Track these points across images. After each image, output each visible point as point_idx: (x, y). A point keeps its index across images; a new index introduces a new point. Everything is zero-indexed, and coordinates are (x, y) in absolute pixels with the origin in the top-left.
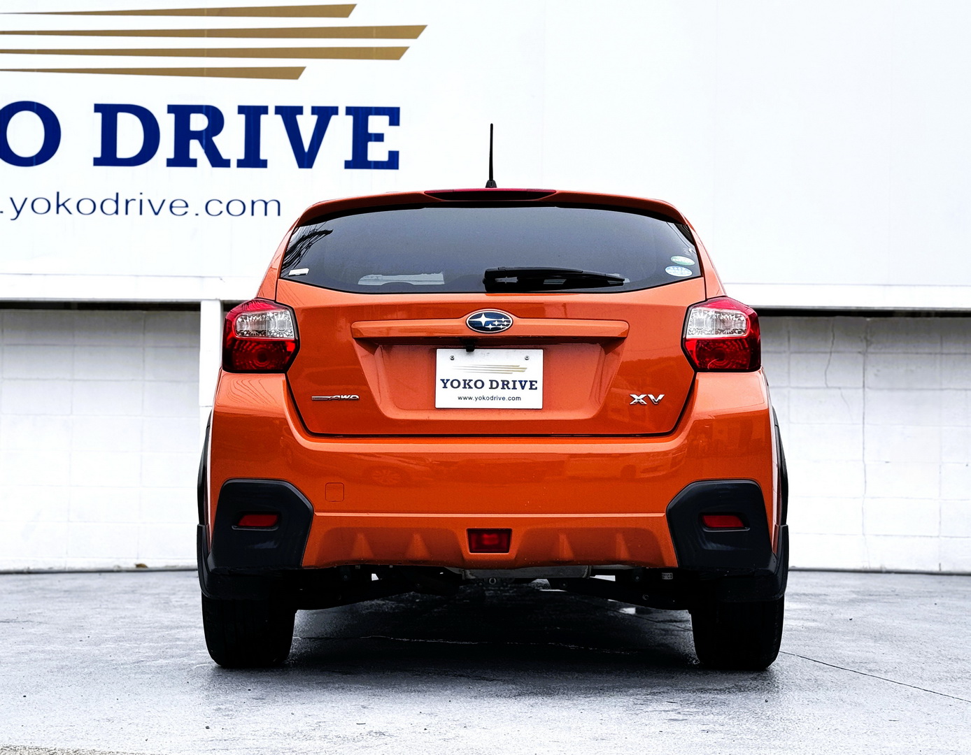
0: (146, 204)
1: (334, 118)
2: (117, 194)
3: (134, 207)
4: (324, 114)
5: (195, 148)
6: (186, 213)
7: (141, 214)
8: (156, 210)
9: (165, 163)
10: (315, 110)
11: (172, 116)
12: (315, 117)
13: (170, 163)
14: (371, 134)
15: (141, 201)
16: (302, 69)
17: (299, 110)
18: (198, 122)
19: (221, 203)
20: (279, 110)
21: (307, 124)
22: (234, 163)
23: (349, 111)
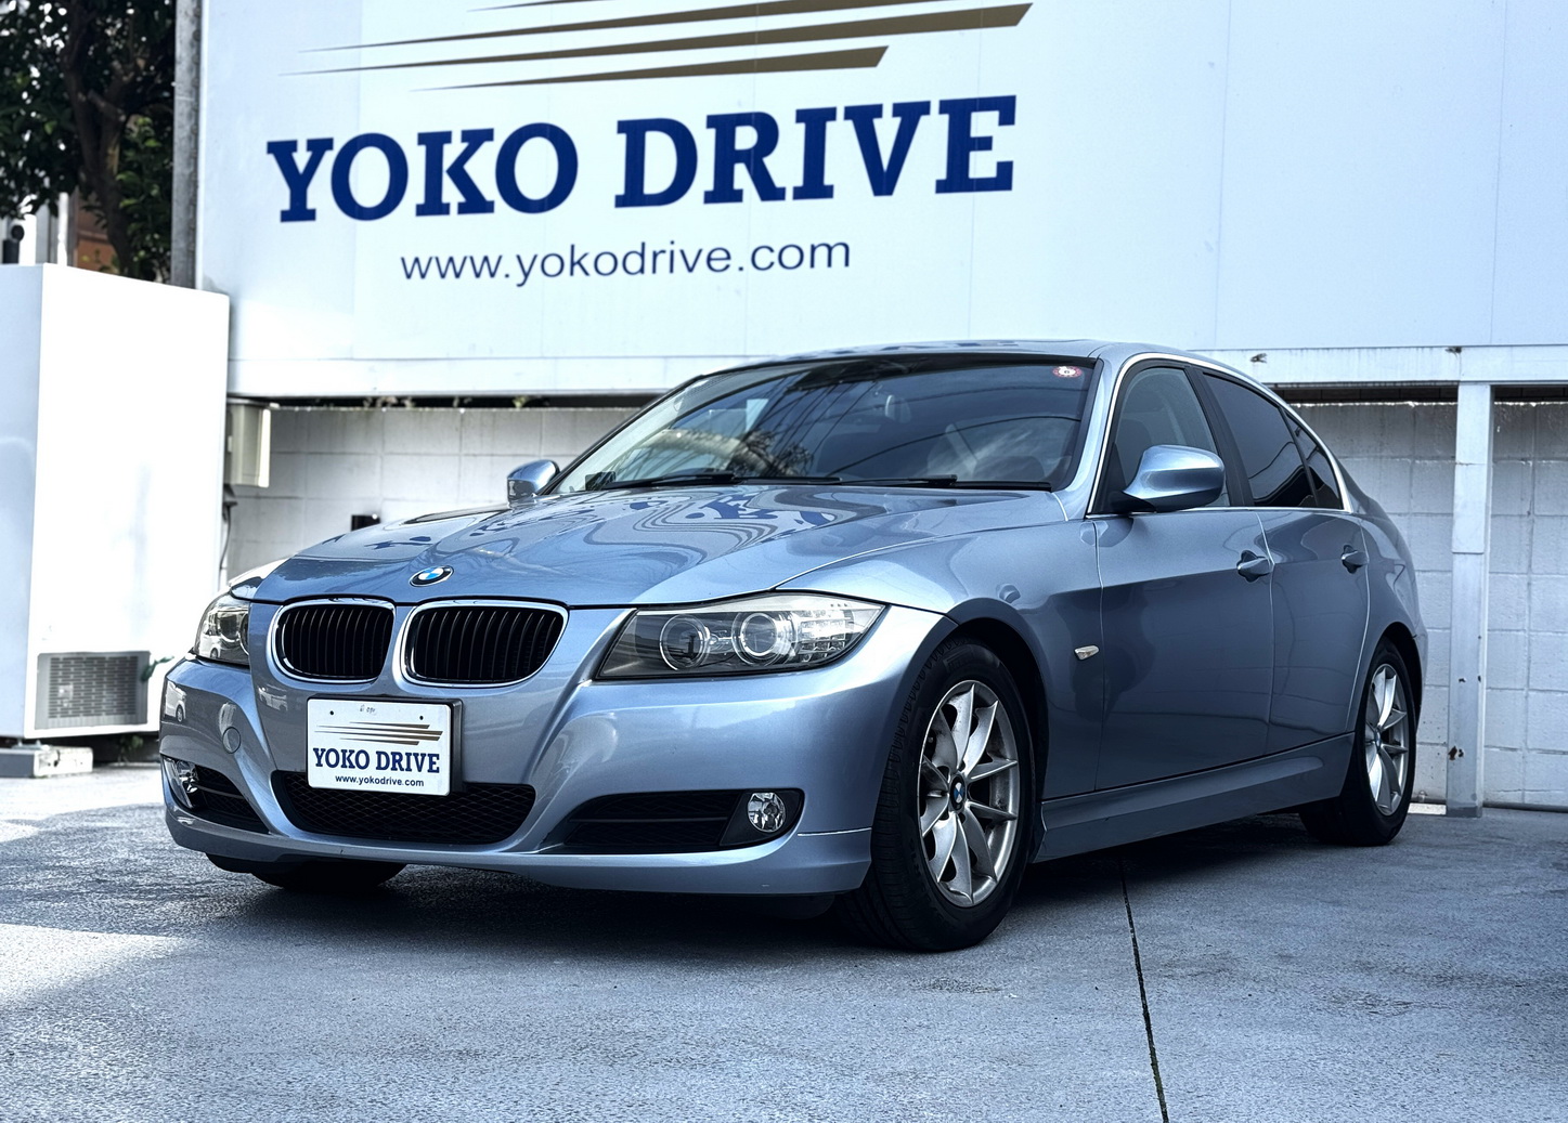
0: (678, 258)
1: (924, 120)
2: (643, 244)
3: (663, 260)
4: (910, 114)
5: (742, 177)
6: (727, 267)
7: (671, 271)
8: (691, 264)
9: (701, 197)
10: (899, 109)
11: (712, 132)
12: (898, 120)
13: (710, 198)
14: (975, 139)
15: (672, 253)
16: (881, 51)
17: (876, 111)
18: (746, 138)
19: (771, 250)
20: (851, 113)
21: (886, 130)
22: (789, 194)
23: (946, 106)
